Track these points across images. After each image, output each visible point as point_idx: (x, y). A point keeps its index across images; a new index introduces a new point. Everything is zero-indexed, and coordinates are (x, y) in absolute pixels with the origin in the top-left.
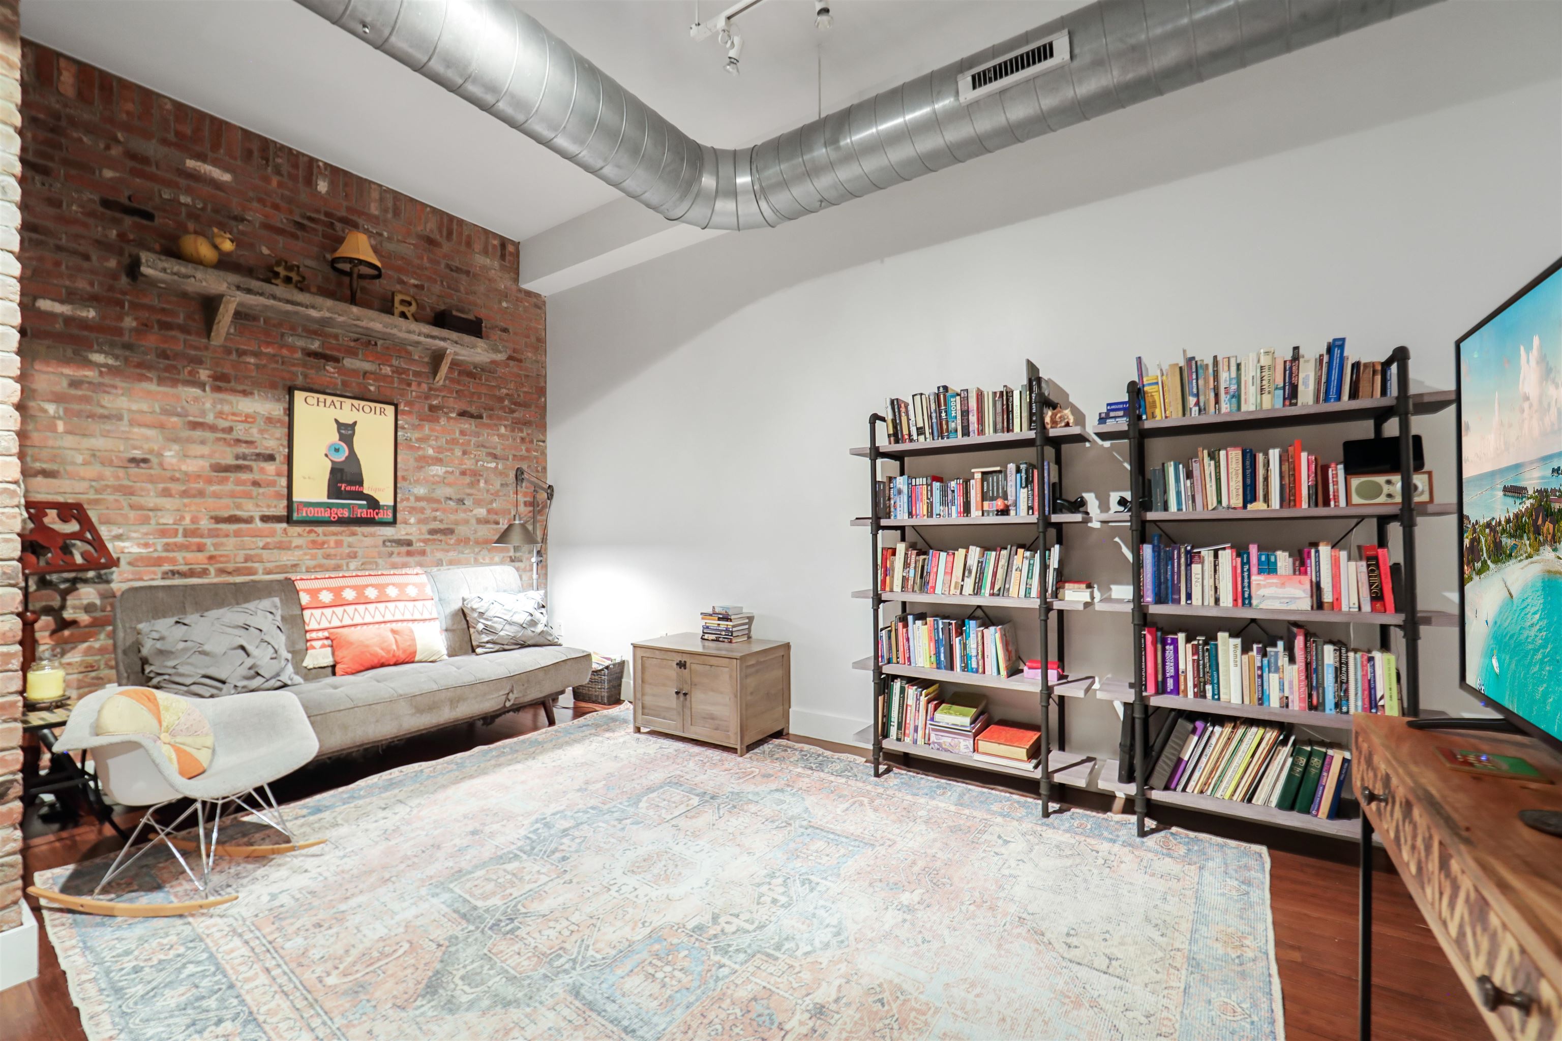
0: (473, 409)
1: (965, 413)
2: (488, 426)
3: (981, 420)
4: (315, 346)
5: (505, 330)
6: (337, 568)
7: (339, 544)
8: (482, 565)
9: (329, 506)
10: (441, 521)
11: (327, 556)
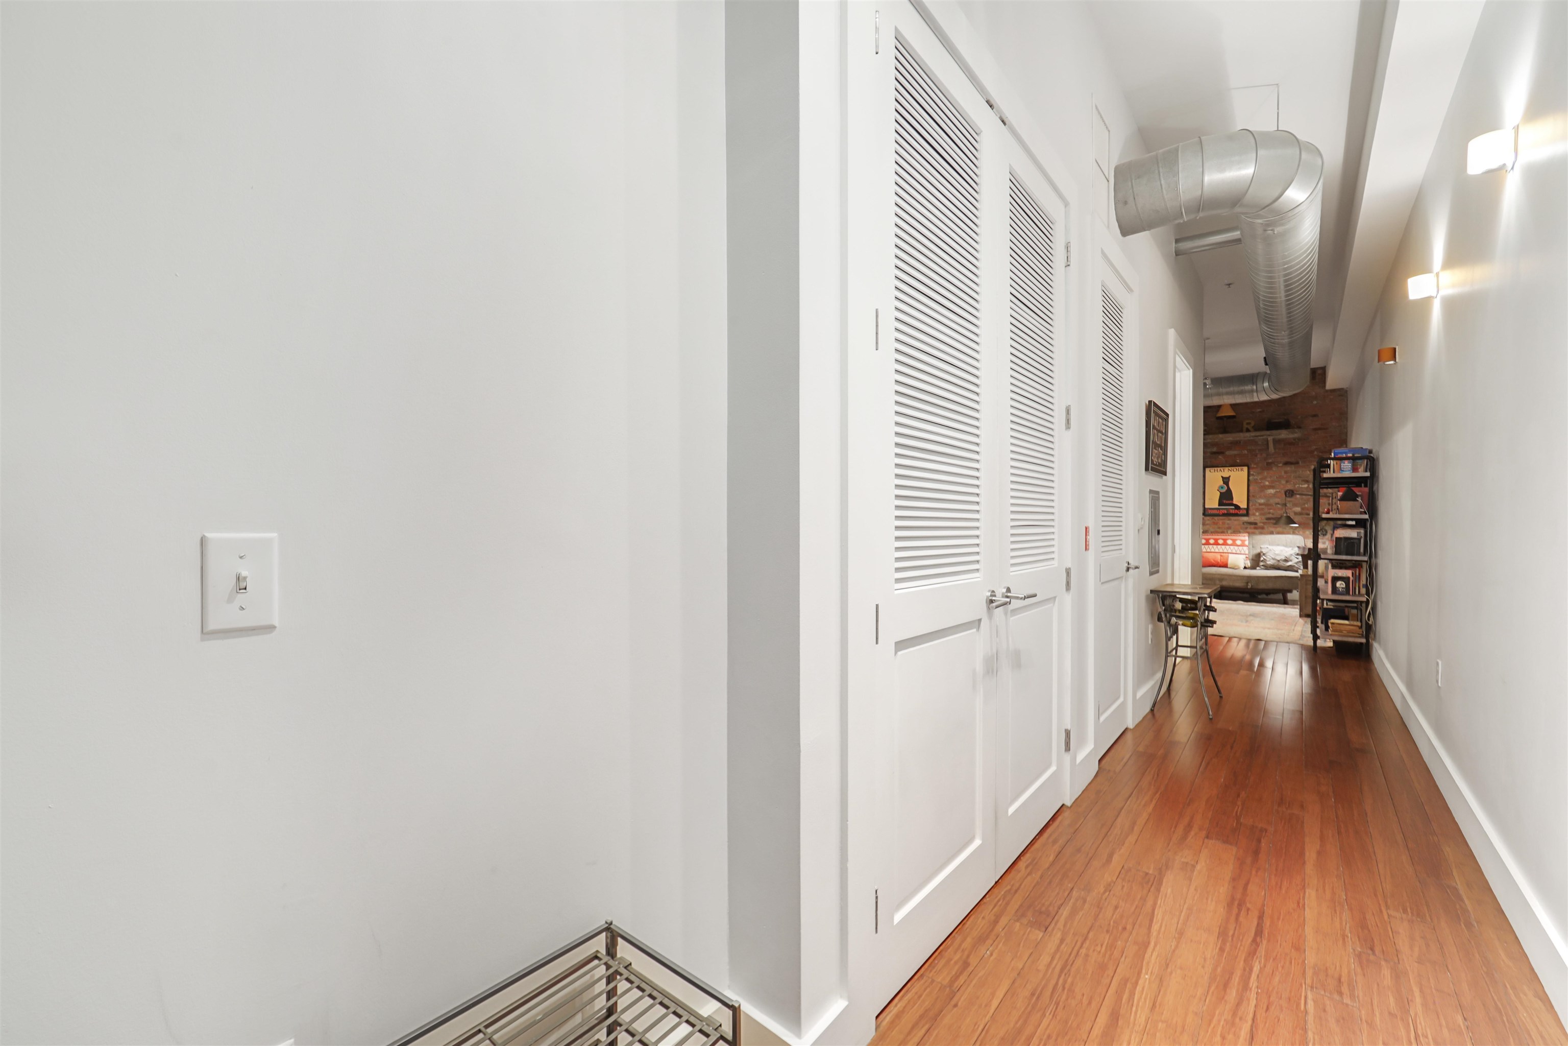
0: (1293, 460)
2: (1303, 467)
4: (1215, 450)
5: (1315, 416)
6: (1223, 532)
7: (1224, 523)
9: (1219, 509)
10: (1273, 514)
11: (1219, 528)
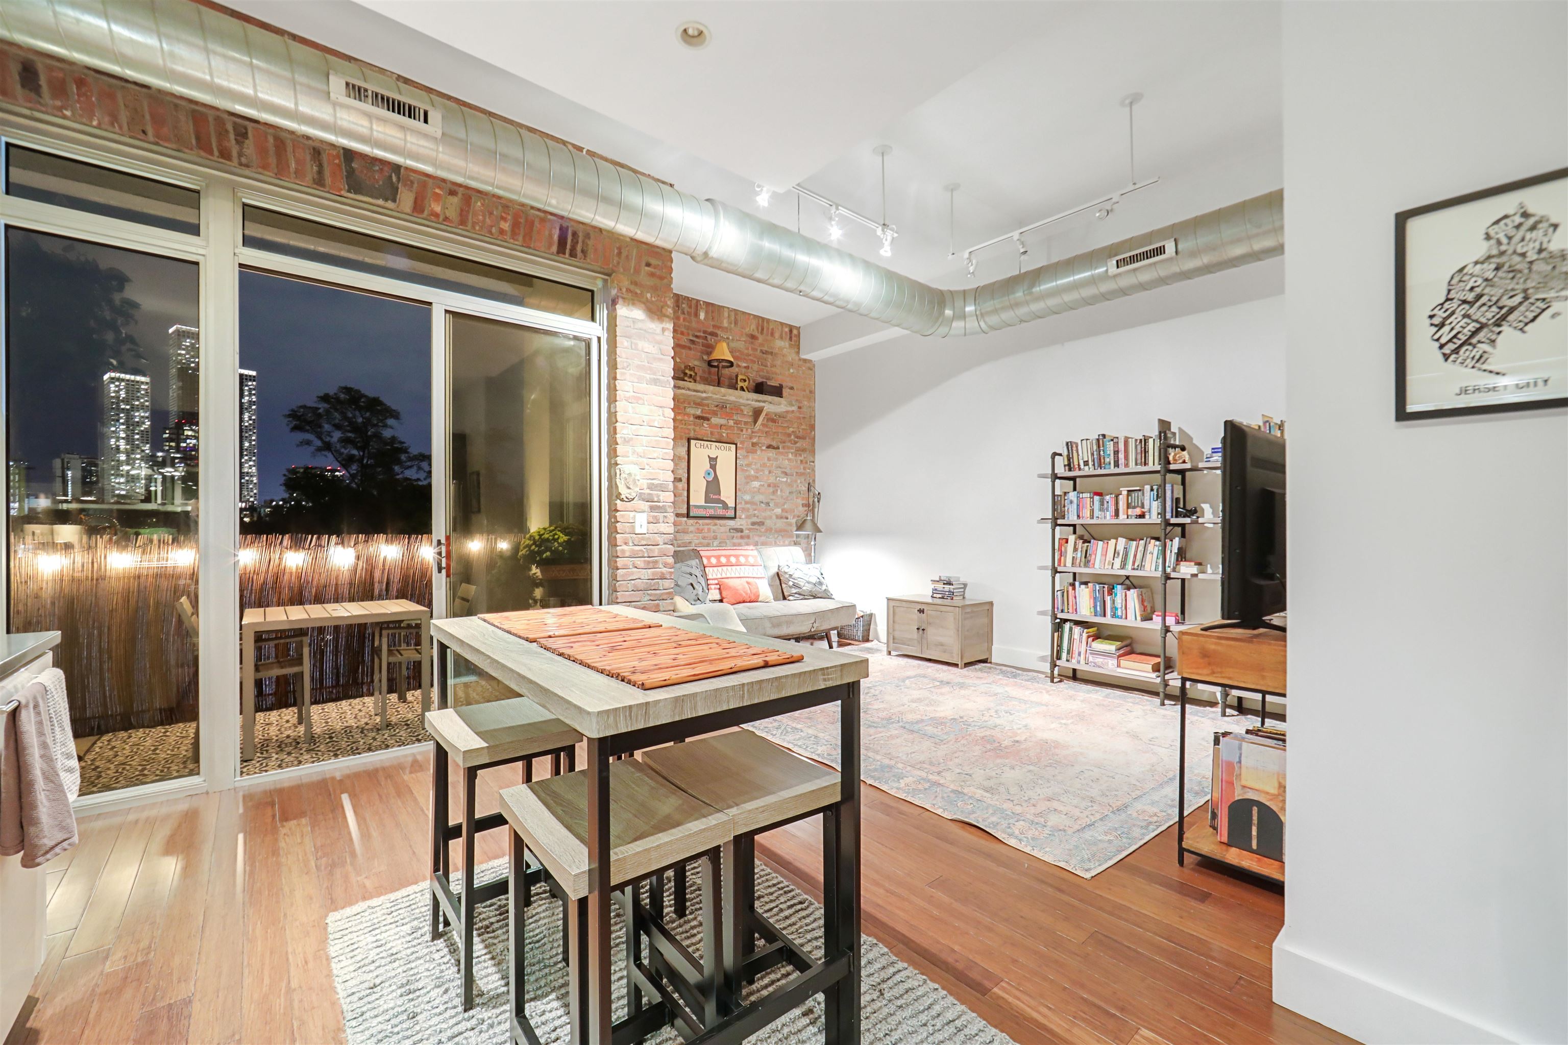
0: (774, 444)
1: (1116, 453)
2: (782, 453)
3: (1126, 457)
4: (699, 412)
7: (709, 530)
8: (779, 546)
9: (705, 508)
10: (758, 516)
